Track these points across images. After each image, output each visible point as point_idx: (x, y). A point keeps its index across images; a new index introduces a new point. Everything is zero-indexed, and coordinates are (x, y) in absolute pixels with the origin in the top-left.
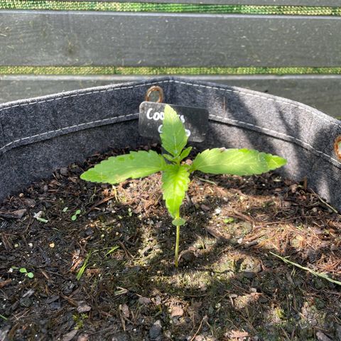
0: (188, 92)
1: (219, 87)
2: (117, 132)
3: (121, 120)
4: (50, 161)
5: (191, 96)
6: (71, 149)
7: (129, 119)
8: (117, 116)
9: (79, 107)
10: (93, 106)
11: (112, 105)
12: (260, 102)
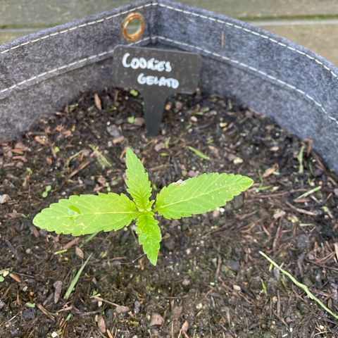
0: (176, 20)
1: (217, 18)
2: (89, 74)
3: (92, 62)
4: (11, 120)
5: (181, 26)
6: (34, 102)
7: (103, 59)
8: (87, 57)
9: (35, 56)
10: (53, 51)
11: (78, 46)
12: (267, 45)
